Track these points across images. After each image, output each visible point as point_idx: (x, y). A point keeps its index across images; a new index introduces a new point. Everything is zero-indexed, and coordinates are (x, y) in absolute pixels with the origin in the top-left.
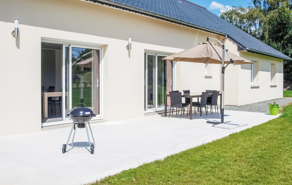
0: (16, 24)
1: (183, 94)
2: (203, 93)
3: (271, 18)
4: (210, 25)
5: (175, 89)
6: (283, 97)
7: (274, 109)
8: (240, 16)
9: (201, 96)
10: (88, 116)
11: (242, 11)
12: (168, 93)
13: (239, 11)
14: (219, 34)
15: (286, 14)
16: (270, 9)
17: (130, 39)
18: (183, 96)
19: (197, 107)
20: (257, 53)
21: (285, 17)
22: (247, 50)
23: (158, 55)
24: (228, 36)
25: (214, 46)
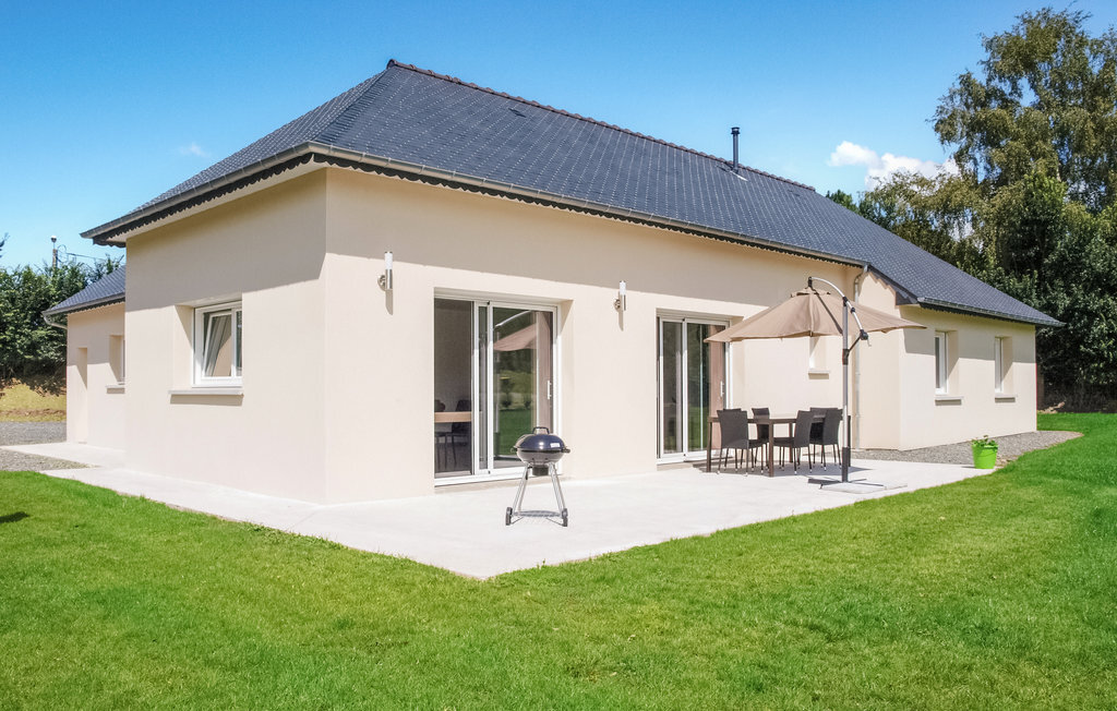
0: (388, 262)
1: (750, 416)
2: (800, 413)
3: (1004, 206)
4: (821, 240)
5: (731, 406)
6: (1039, 429)
7: (985, 452)
8: (915, 203)
9: (794, 421)
10: (555, 451)
11: (923, 186)
12: (714, 414)
13: (915, 188)
14: (846, 264)
15: (1045, 195)
16: (1002, 181)
17: (623, 285)
18: (750, 421)
19: (787, 449)
20: (949, 309)
21: (1044, 203)
22: (920, 303)
23: (687, 321)
24: (871, 268)
25: (825, 297)
